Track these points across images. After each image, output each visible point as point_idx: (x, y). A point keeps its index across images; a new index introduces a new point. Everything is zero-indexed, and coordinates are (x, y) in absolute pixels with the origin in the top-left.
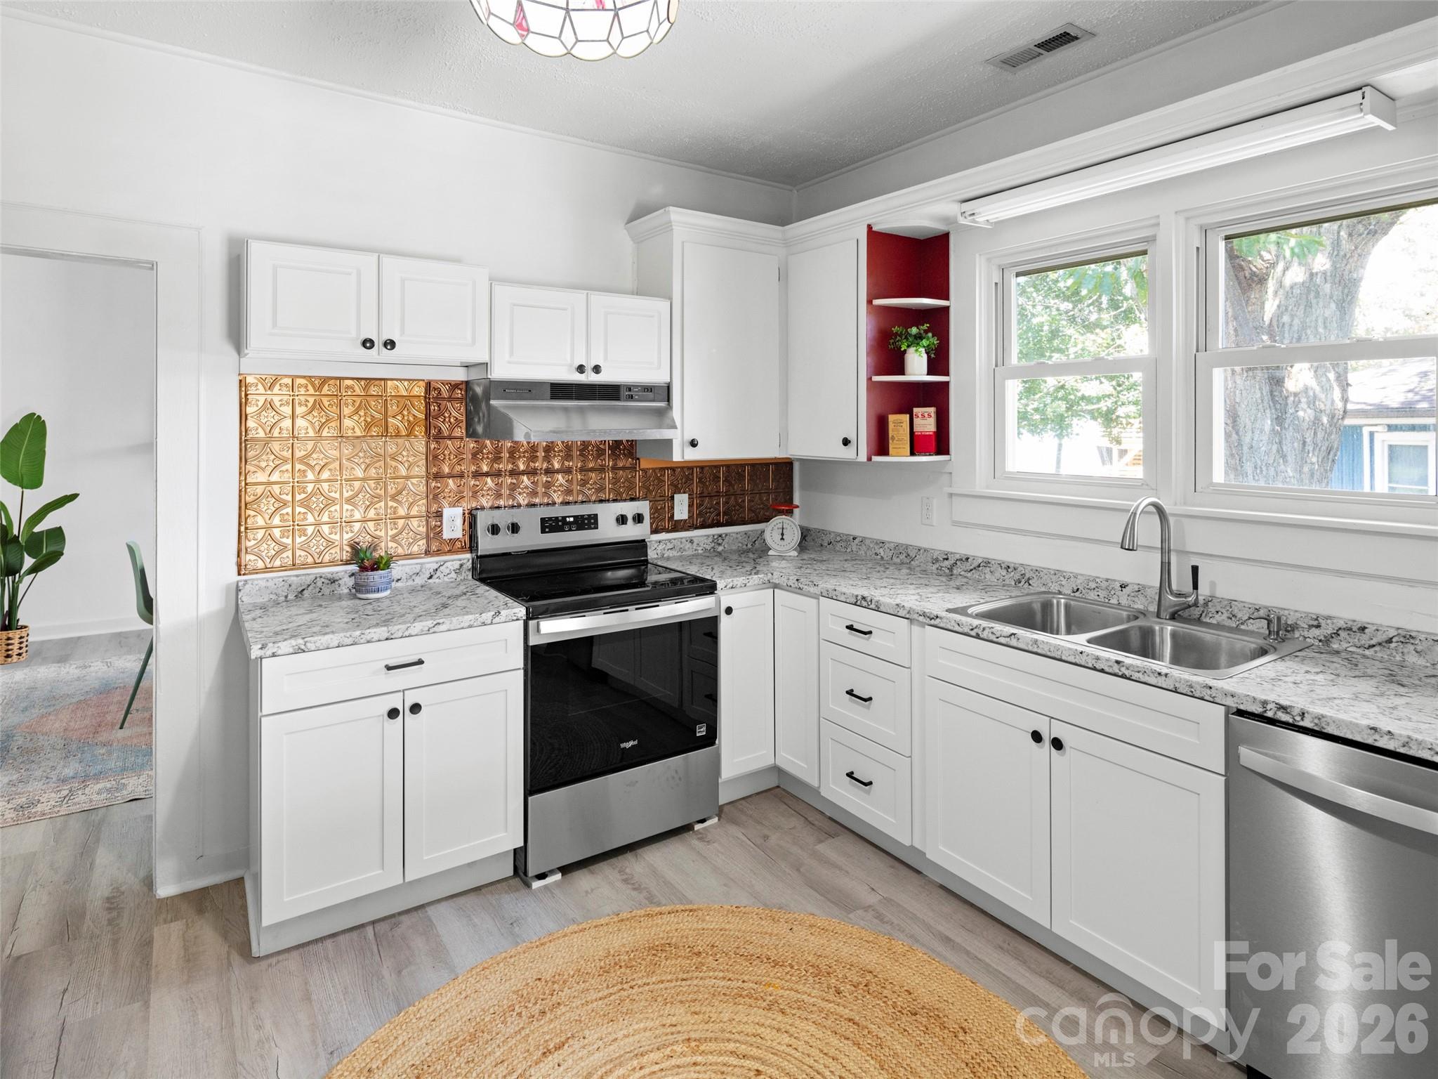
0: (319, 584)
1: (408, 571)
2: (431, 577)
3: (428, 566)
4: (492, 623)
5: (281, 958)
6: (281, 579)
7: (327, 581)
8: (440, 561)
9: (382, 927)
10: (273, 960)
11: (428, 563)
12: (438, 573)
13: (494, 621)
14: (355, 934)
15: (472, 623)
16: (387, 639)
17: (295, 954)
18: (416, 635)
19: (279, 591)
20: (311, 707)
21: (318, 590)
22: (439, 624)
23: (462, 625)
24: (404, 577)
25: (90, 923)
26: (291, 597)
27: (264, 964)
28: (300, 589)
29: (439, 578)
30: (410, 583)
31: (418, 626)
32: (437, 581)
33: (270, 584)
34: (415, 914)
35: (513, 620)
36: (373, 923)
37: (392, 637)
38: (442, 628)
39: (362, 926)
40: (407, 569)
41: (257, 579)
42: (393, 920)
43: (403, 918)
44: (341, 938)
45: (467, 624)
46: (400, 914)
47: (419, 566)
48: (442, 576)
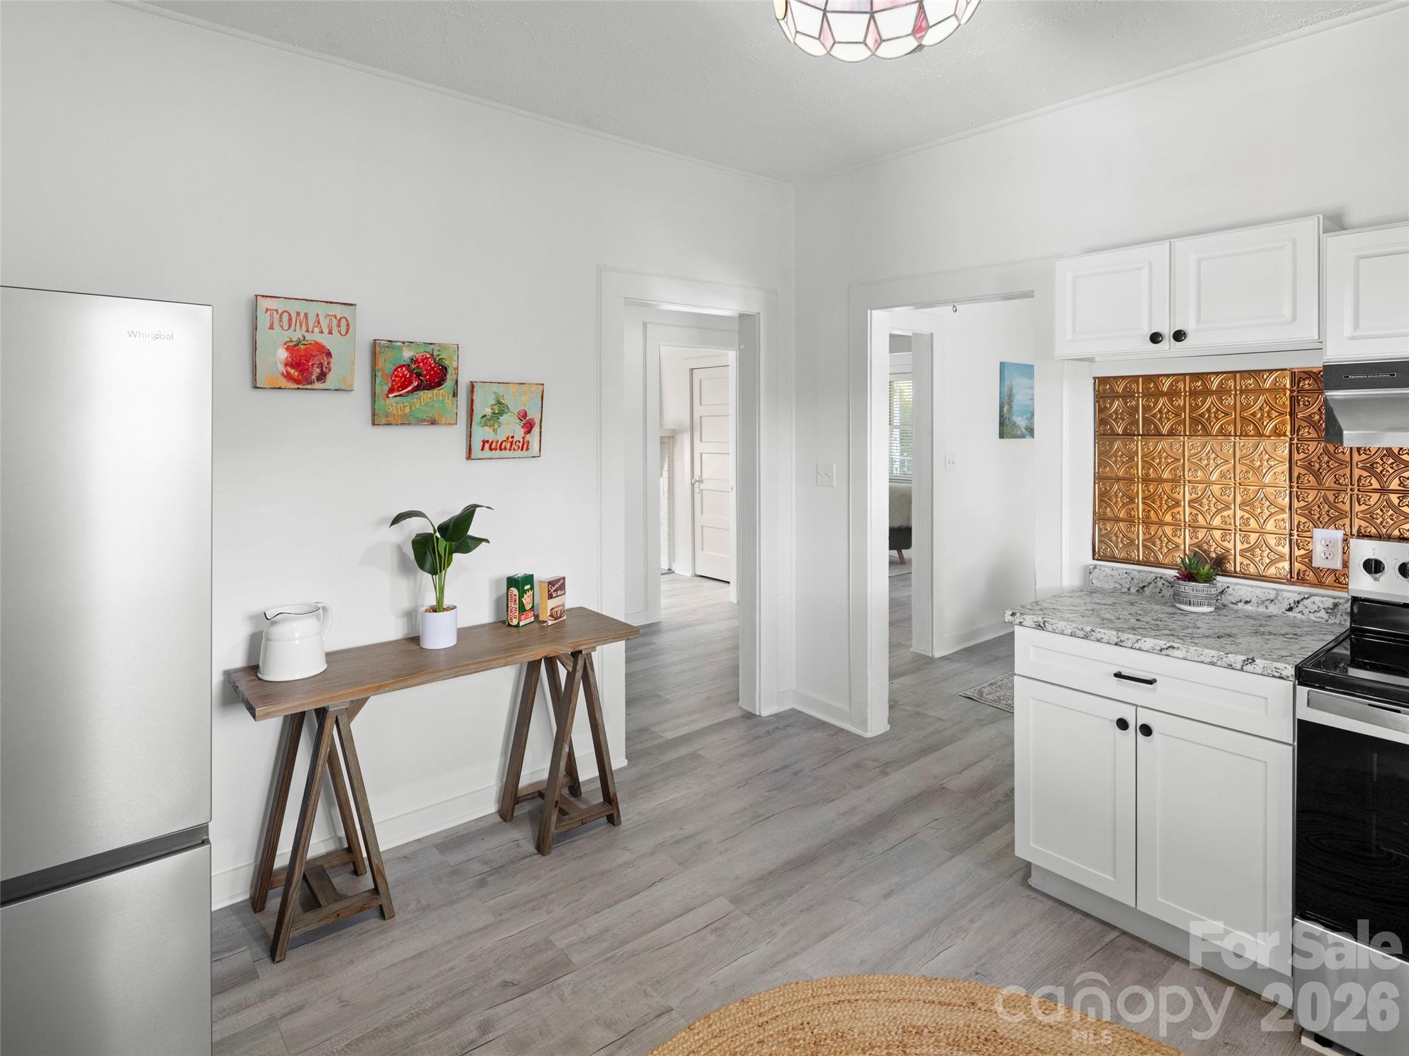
0: (1160, 584)
1: (1260, 595)
2: (1290, 609)
3: (1286, 594)
4: (1242, 670)
5: (1040, 897)
6: (1125, 571)
7: (1167, 584)
8: (1306, 593)
9: (1127, 942)
10: (1034, 895)
11: (1289, 591)
12: (1301, 607)
13: (1245, 667)
14: (1100, 927)
15: (1215, 660)
16: (1116, 644)
17: (1050, 903)
18: (1147, 651)
19: (1123, 582)
20: (1053, 684)
21: (1159, 590)
22: (1173, 647)
23: (1201, 658)
24: (1254, 600)
25: (989, 796)
26: (1133, 590)
27: (1029, 892)
28: (1141, 585)
29: (1301, 612)
30: (1261, 609)
31: (1149, 643)
32: (1299, 616)
33: (1115, 573)
34: (1162, 957)
35: (1274, 676)
36: (1124, 933)
37: (1122, 644)
38: (1176, 653)
39: (1114, 928)
40: (1258, 592)
41: (1104, 566)
42: (1139, 945)
43: (1150, 951)
44: (1089, 921)
45: (1208, 660)
46: (1152, 946)
47: (1274, 592)
48: (1306, 611)
